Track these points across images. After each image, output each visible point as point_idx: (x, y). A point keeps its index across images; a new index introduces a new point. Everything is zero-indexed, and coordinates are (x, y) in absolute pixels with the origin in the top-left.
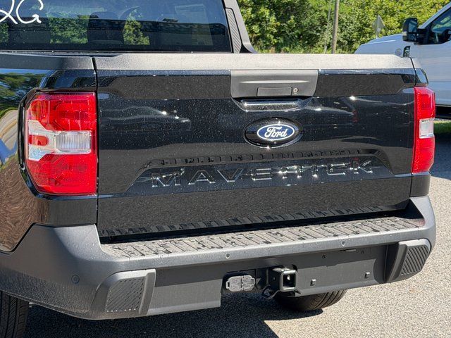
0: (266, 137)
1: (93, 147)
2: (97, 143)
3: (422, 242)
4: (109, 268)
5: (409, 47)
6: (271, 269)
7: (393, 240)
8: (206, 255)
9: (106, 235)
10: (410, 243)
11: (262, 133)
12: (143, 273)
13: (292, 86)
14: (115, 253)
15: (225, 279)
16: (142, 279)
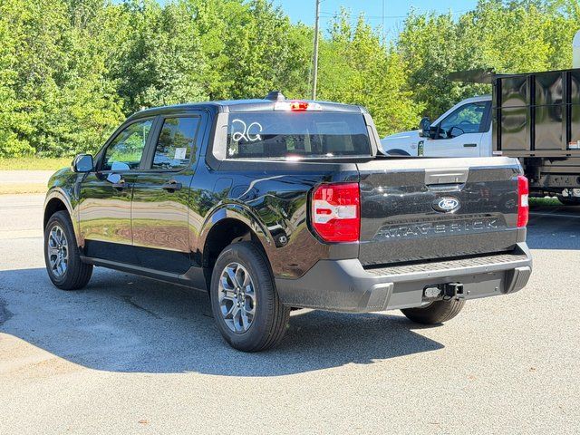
0: (443, 207)
1: (357, 215)
2: (360, 214)
3: (527, 268)
4: (372, 282)
5: (423, 142)
6: (447, 284)
7: (511, 267)
8: (417, 275)
9: (366, 264)
10: (521, 269)
11: (441, 205)
12: (387, 285)
13: (456, 177)
14: (373, 274)
15: (424, 290)
16: (387, 288)
